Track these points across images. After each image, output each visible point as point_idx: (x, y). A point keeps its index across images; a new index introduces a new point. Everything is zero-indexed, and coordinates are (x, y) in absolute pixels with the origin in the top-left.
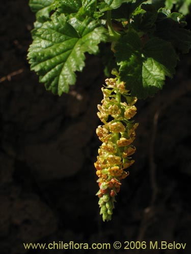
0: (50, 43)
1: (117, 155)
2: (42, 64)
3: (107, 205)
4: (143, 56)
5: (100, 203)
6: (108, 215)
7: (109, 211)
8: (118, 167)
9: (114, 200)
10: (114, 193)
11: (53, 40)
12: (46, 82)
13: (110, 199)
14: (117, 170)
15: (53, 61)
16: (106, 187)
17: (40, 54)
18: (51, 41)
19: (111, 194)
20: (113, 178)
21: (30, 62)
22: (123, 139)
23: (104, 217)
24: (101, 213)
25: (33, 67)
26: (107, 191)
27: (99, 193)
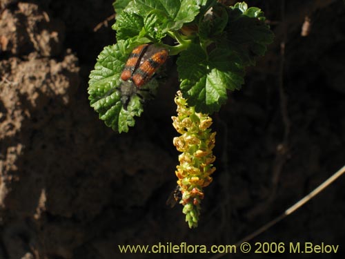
0: (111, 71)
1: (196, 166)
2: (102, 101)
3: (192, 214)
4: (208, 68)
5: (184, 211)
6: (194, 223)
7: (194, 219)
8: (197, 178)
9: (199, 208)
10: (197, 202)
11: (114, 69)
12: (106, 120)
13: (194, 208)
14: (197, 181)
15: (112, 97)
16: (188, 197)
17: (99, 89)
18: (112, 69)
19: (195, 202)
20: (195, 187)
21: (89, 98)
22: (199, 152)
23: (190, 225)
24: (186, 220)
25: (93, 103)
26: (190, 200)
27: (182, 202)
